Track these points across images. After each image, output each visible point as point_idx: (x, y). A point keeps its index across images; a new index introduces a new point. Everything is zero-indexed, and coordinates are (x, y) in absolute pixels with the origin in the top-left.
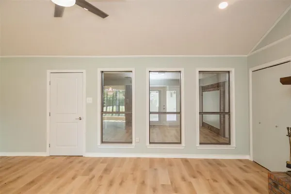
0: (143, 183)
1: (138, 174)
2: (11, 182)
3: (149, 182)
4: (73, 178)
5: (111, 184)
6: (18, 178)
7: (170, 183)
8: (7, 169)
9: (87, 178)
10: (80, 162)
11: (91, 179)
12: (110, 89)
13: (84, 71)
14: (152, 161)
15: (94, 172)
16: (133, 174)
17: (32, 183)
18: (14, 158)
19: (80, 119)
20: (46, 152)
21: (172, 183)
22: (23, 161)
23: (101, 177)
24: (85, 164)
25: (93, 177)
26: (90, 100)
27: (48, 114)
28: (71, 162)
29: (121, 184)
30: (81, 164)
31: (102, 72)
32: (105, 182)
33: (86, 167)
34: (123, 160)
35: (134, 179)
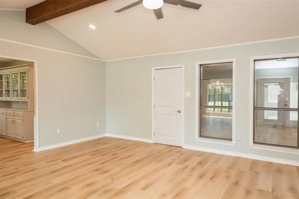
0: (237, 183)
1: (234, 173)
2: (124, 158)
3: (244, 183)
4: (169, 165)
5: (201, 176)
6: (129, 156)
7: (270, 190)
8: (124, 148)
9: (181, 167)
10: (178, 152)
11: (184, 169)
12: (218, 83)
13: (183, 66)
14: (255, 163)
15: (187, 163)
16: (227, 172)
17: (138, 161)
18: (130, 141)
19: (180, 112)
20: (152, 139)
21: (273, 190)
22: (135, 144)
23: (194, 168)
24: (182, 154)
25: (186, 167)
26: (188, 94)
27: (153, 107)
28: (171, 151)
29: (211, 179)
30: (178, 154)
31: (201, 65)
32: (196, 173)
33: (182, 157)
34: (221, 156)
35: (227, 177)
